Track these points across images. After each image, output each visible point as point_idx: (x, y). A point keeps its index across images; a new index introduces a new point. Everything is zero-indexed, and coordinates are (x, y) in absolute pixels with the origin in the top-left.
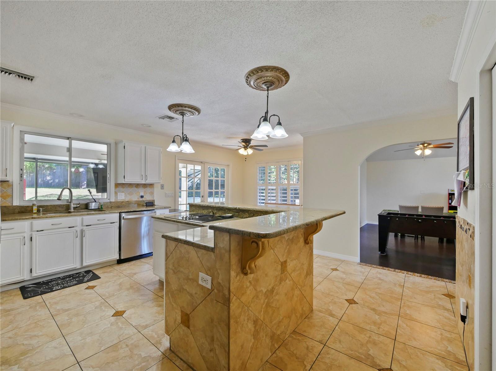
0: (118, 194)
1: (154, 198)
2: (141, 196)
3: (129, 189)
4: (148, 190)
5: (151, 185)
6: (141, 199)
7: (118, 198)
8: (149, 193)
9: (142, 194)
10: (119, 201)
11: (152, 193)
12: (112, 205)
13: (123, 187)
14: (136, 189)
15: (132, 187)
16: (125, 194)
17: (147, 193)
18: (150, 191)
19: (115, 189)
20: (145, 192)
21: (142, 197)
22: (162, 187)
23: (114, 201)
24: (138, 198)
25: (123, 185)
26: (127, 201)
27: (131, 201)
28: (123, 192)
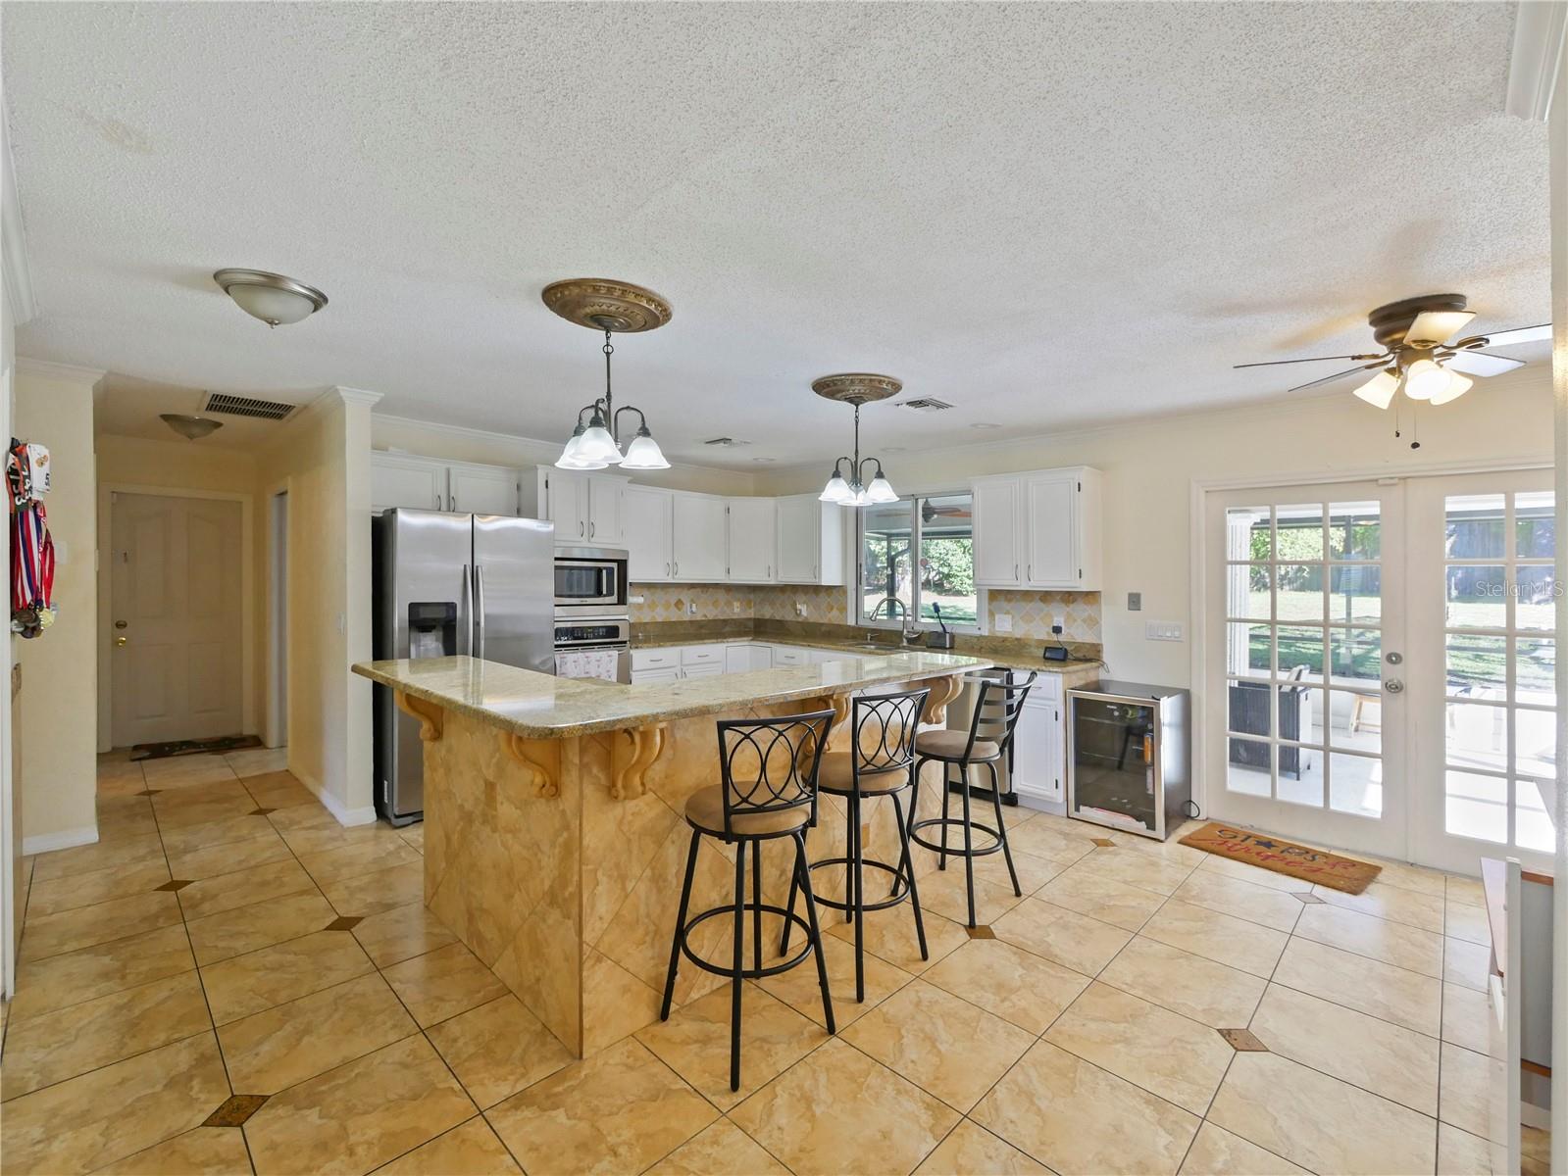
0: (997, 617)
1: (1100, 638)
2: (1054, 627)
3: (1023, 604)
4: (1081, 610)
5: (1091, 596)
6: (1055, 637)
7: (997, 629)
8: (1084, 621)
9: (1058, 621)
10: (999, 634)
11: (1093, 622)
12: (984, 645)
13: (1010, 601)
14: (1041, 605)
15: (1031, 601)
16: (1013, 617)
17: (1075, 621)
18: (1086, 614)
19: (989, 604)
20: (1068, 617)
21: (1057, 630)
22: (1134, 601)
23: (987, 634)
24: (1048, 633)
25: (1008, 595)
26: (1017, 639)
27: (1028, 639)
28: (1008, 613)
